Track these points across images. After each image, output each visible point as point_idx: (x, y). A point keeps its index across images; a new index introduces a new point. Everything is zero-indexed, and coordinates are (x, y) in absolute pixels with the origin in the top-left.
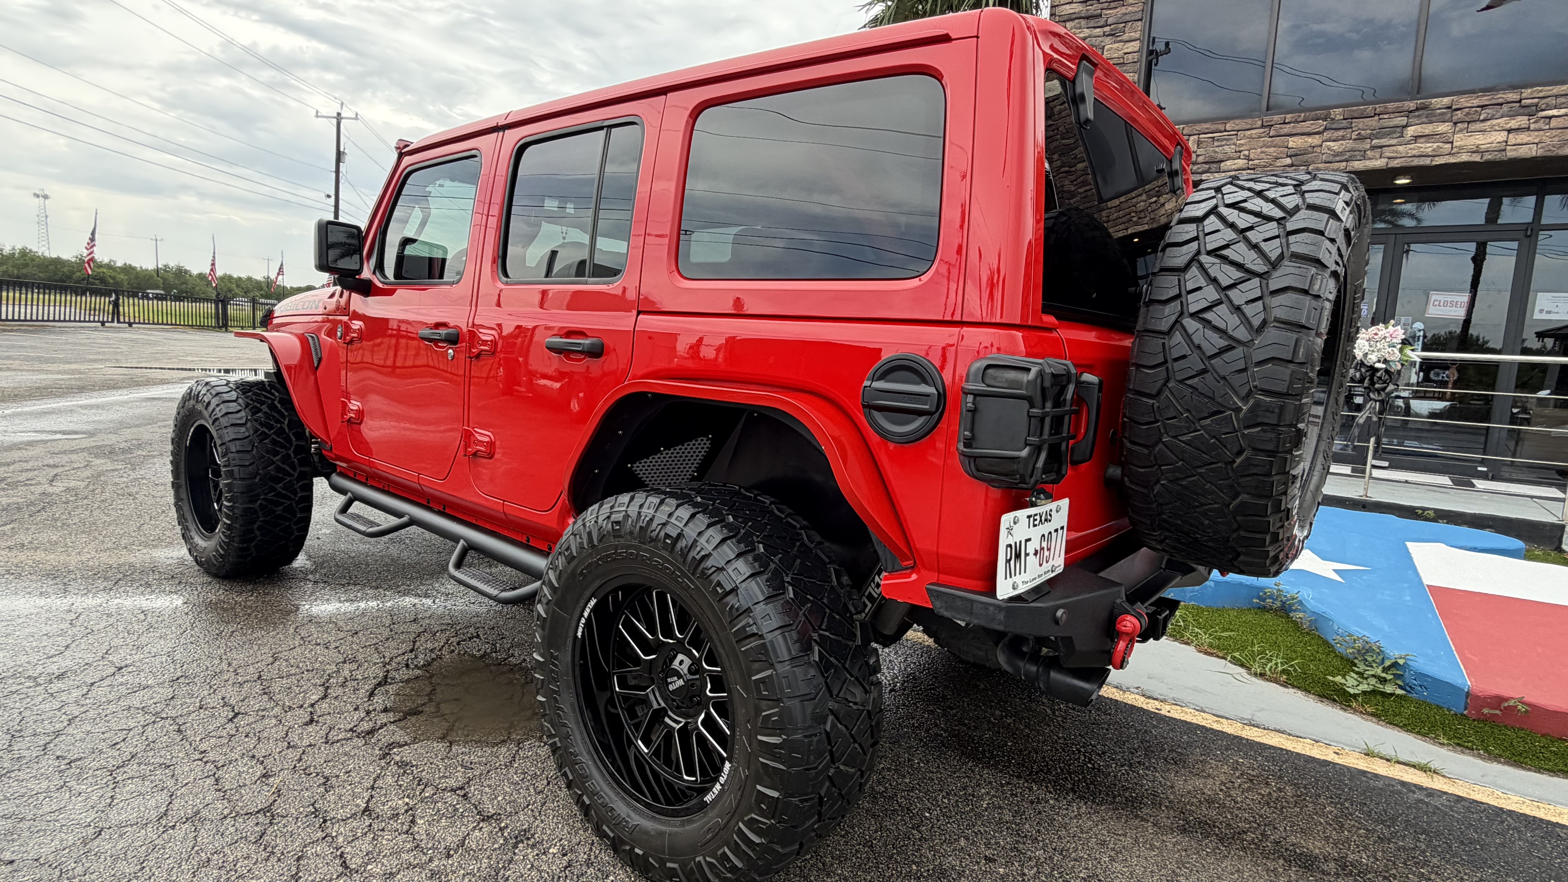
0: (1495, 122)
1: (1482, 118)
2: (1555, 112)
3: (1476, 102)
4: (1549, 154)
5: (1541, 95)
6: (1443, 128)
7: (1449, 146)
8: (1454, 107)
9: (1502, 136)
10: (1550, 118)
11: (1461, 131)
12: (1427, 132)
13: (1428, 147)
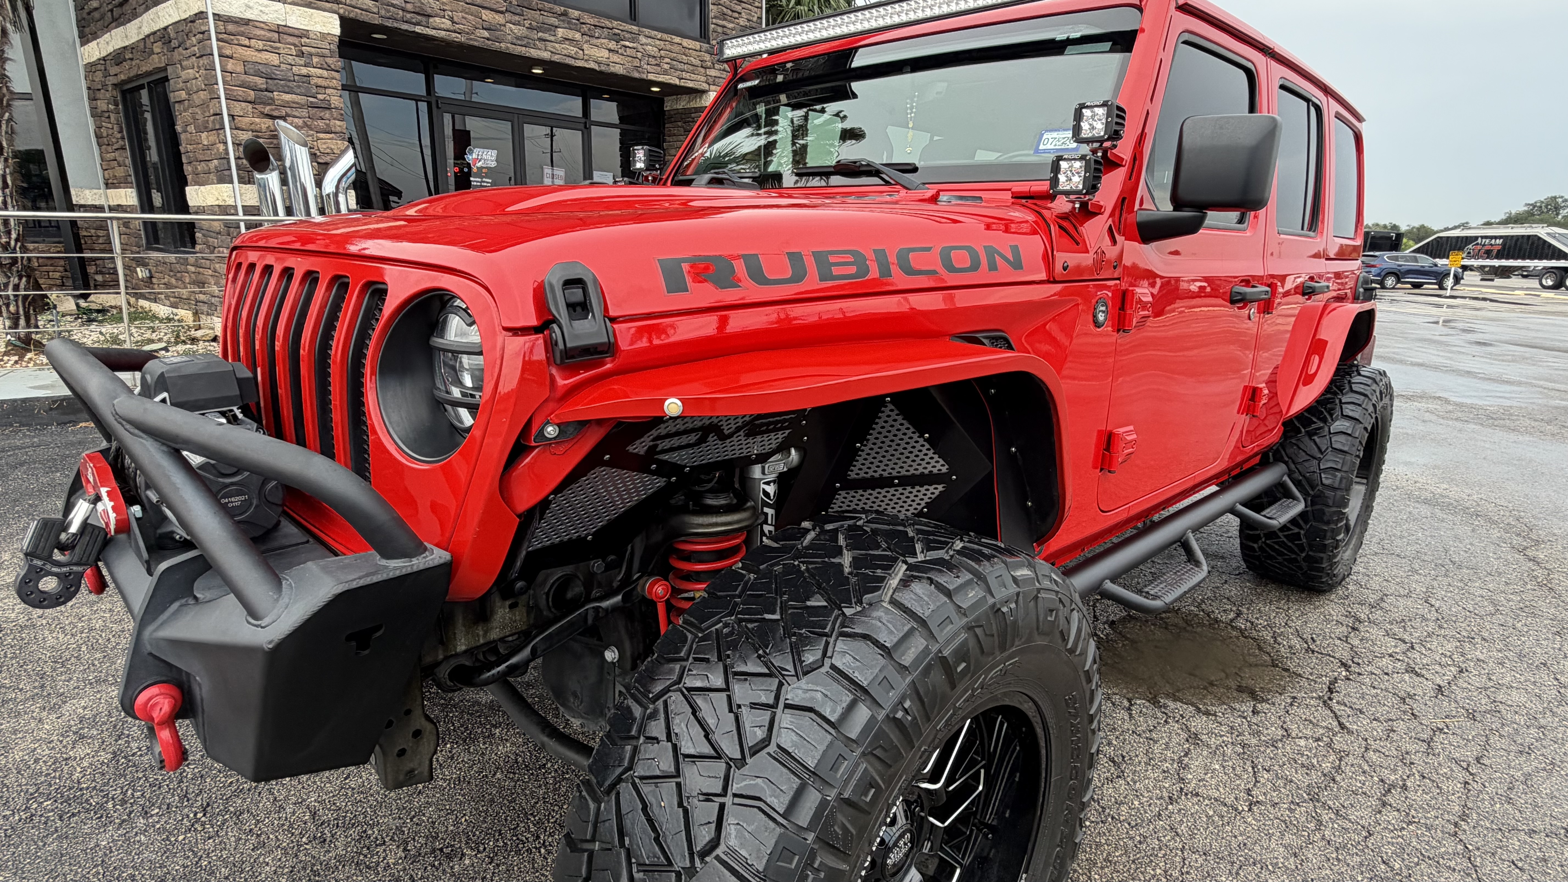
0: (603, 41)
1: (597, 35)
2: (627, 43)
3: (592, 21)
4: (628, 74)
5: (621, 28)
6: (578, 36)
7: (581, 52)
8: (582, 21)
9: (606, 54)
10: (626, 47)
11: (586, 42)
12: (570, 37)
13: (573, 50)
